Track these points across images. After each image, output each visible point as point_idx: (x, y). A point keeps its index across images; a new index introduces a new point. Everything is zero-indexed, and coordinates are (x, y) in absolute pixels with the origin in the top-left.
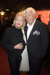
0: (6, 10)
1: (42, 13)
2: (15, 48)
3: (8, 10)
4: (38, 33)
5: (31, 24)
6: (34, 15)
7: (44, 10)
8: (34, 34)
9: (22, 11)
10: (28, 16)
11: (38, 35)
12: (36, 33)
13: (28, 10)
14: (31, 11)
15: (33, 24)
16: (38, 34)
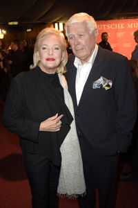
0: (11, 23)
1: (113, 26)
2: (40, 130)
3: (16, 23)
4: (106, 84)
5: (84, 60)
6: (93, 34)
8: (95, 86)
9: (56, 24)
10: (76, 36)
11: (107, 88)
13: (75, 21)
14: (85, 23)
16: (108, 86)
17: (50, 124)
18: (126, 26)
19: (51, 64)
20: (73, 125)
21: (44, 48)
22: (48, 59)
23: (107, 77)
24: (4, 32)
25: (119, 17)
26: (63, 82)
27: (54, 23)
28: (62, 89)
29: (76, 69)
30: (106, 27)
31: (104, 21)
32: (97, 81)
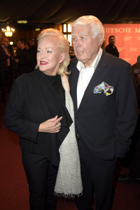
1: (121, 30)
2: (39, 131)
3: (25, 22)
4: (107, 90)
8: (96, 91)
12: (103, 88)
17: (50, 125)
18: (133, 30)
20: (72, 128)
23: (109, 82)
24: (14, 30)
25: (127, 22)
29: (79, 72)
30: (114, 30)
31: (112, 25)
32: (99, 87)
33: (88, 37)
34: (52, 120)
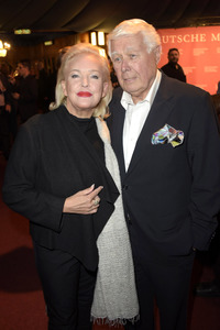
0: (19, 32)
1: (187, 38)
2: (64, 210)
3: (27, 32)
4: (174, 137)
6: (154, 53)
7: (197, 25)
8: (156, 139)
9: (93, 34)
10: (125, 57)
11: (175, 144)
12: (167, 135)
13: (124, 32)
14: (139, 36)
15: (150, 96)
16: (177, 140)
17: (82, 201)
19: (84, 102)
20: (119, 204)
21: (74, 76)
22: (80, 94)
23: (175, 125)
24: (8, 46)
25: (197, 24)
26: (104, 132)
27: (89, 33)
28: (102, 144)
29: (125, 111)
30: (176, 39)
31: (173, 30)
32: (159, 132)
33: (140, 53)
34: (86, 191)
